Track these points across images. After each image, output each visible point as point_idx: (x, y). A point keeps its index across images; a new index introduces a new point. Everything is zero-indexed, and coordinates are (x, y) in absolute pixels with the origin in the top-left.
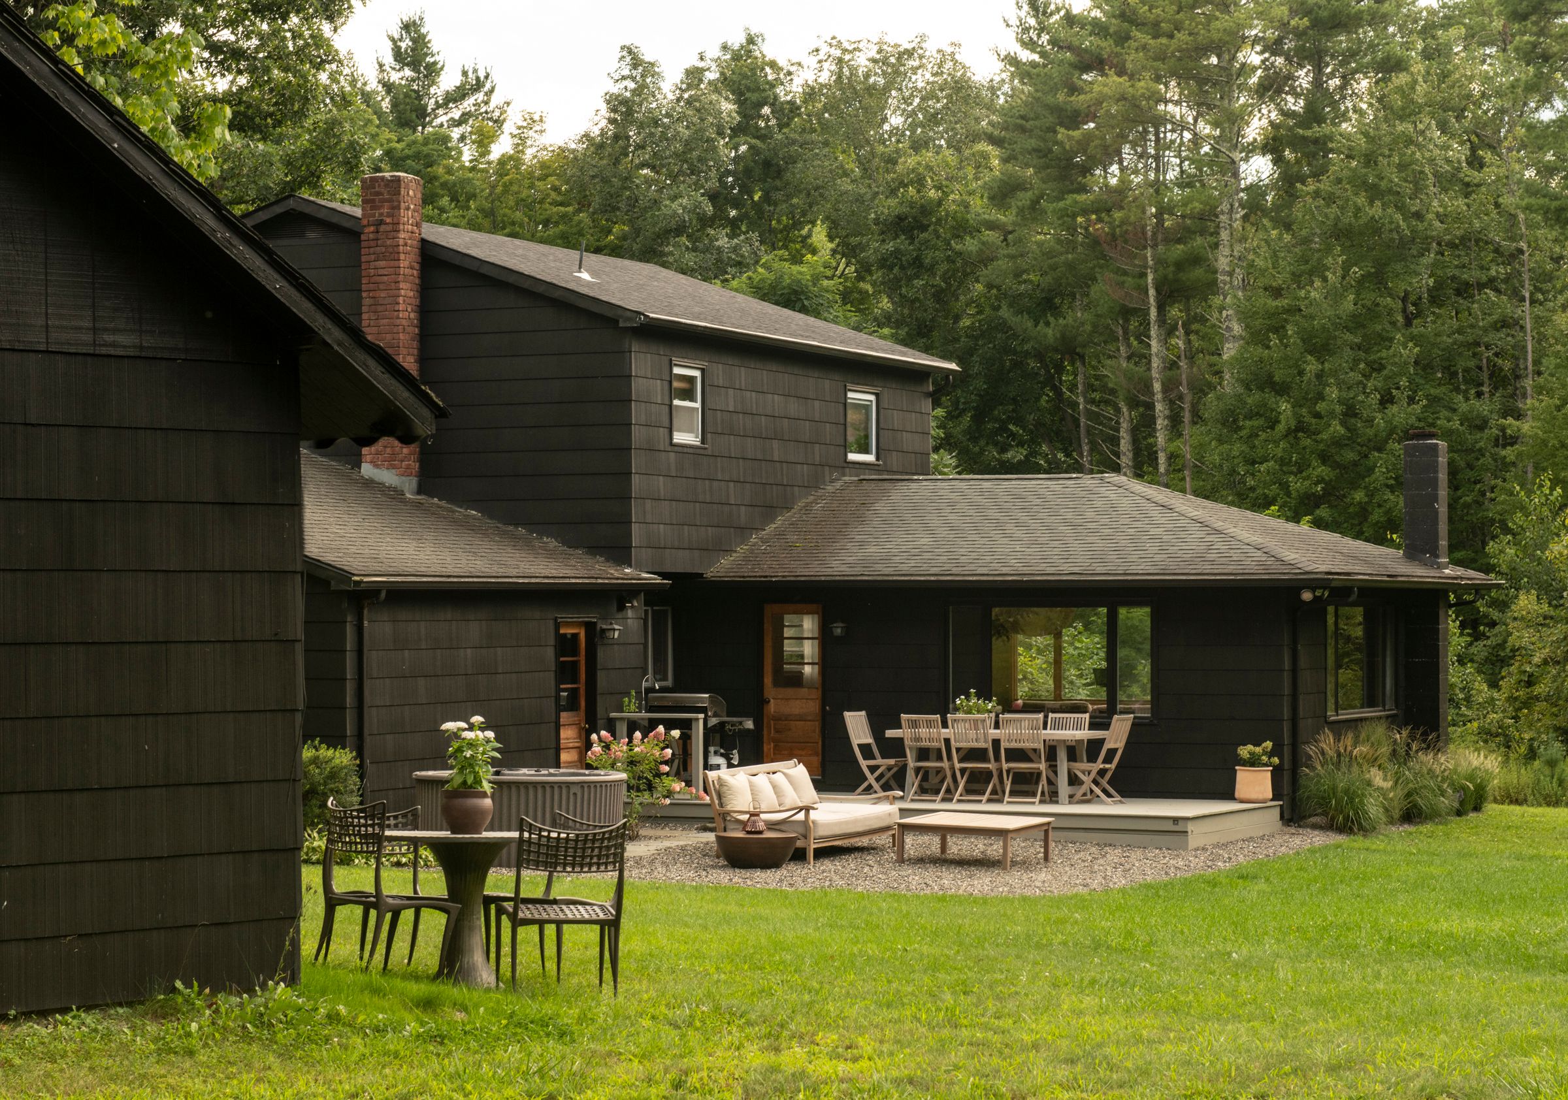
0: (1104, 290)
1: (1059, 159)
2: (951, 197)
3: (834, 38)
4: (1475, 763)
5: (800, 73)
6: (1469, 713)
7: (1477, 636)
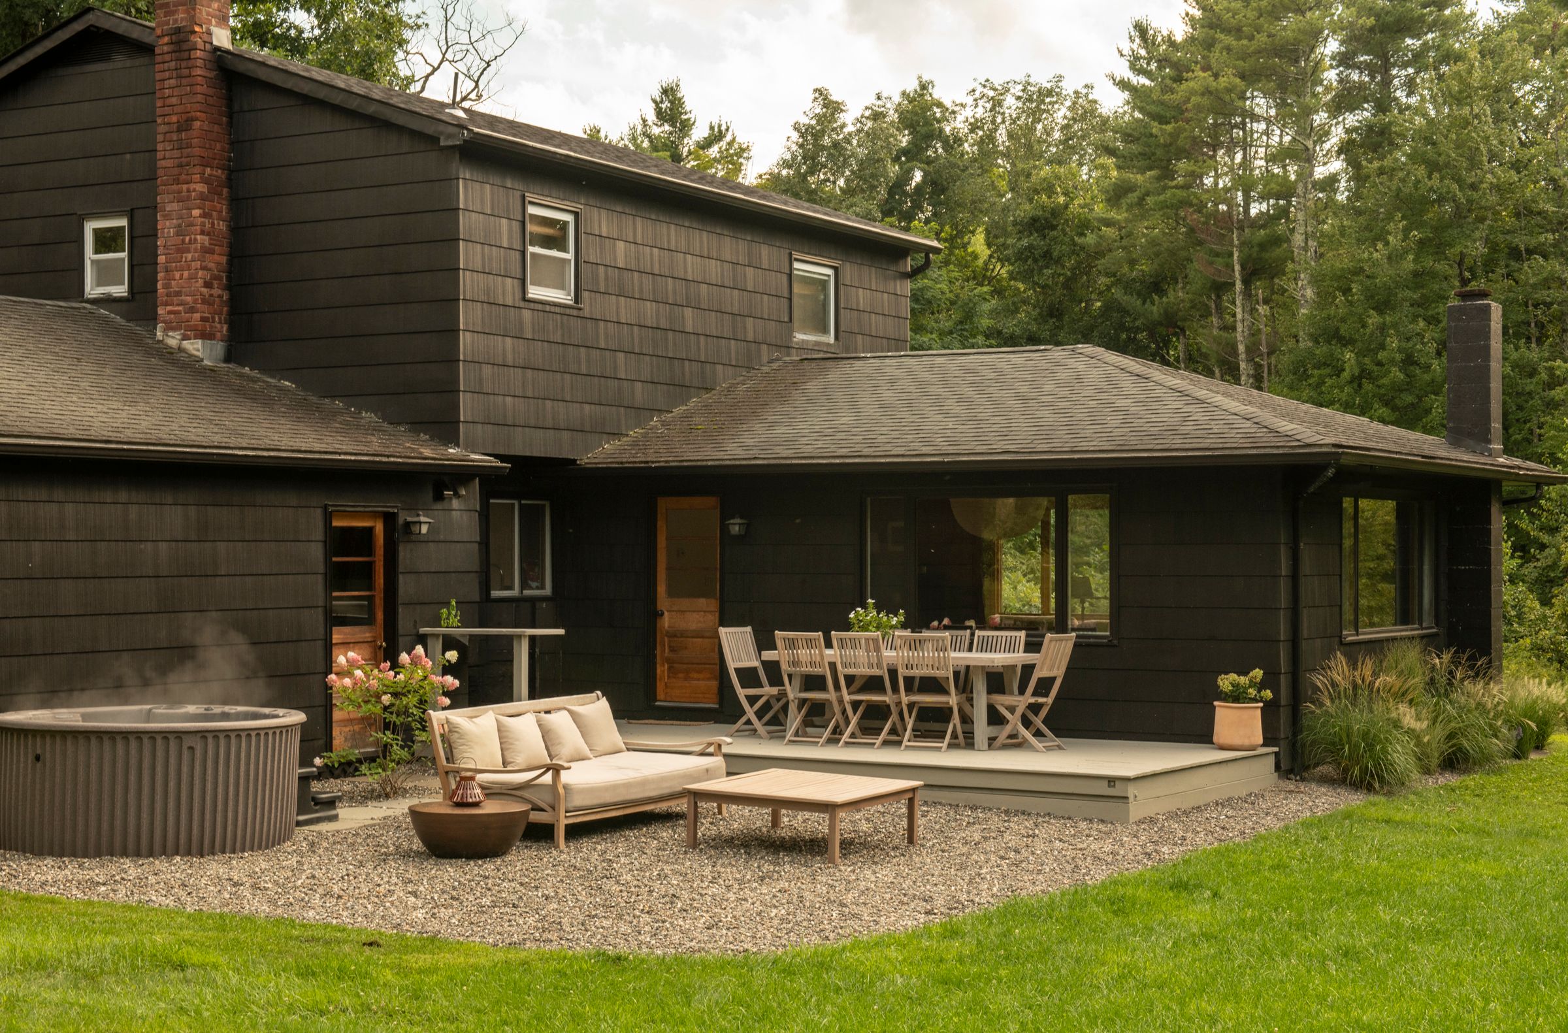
0: (1199, 269)
1: (1161, 160)
2: (1076, 202)
3: (987, 80)
4: (1536, 692)
5: (962, 112)
6: (1521, 629)
7: (1527, 558)
